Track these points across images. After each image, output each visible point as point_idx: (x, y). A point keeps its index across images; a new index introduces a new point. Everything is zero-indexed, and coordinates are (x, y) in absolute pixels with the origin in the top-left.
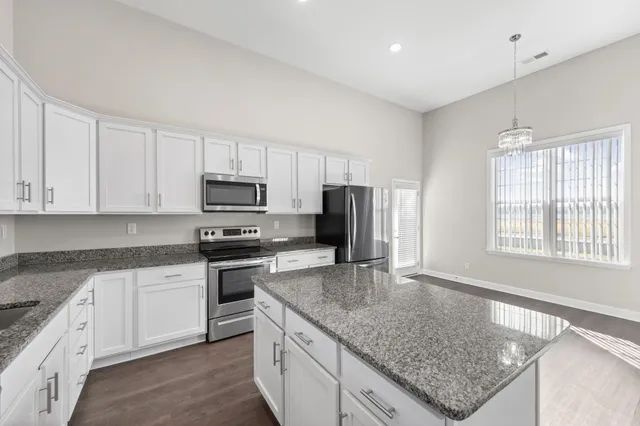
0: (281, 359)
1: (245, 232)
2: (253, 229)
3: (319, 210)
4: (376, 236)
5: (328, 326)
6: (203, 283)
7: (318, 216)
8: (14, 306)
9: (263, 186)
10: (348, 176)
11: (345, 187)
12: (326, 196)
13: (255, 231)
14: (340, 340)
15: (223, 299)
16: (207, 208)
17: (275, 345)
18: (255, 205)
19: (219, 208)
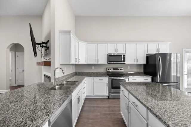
0: (128, 108)
1: (119, 69)
2: (121, 69)
3: (145, 63)
4: (173, 73)
5: (143, 102)
6: (108, 82)
7: (144, 65)
8: (74, 82)
9: (124, 56)
10: (158, 50)
11: (156, 54)
12: (148, 58)
13: (122, 69)
14: (147, 108)
15: (113, 88)
16: (109, 62)
17: (126, 104)
18: (122, 62)
19: (112, 62)
